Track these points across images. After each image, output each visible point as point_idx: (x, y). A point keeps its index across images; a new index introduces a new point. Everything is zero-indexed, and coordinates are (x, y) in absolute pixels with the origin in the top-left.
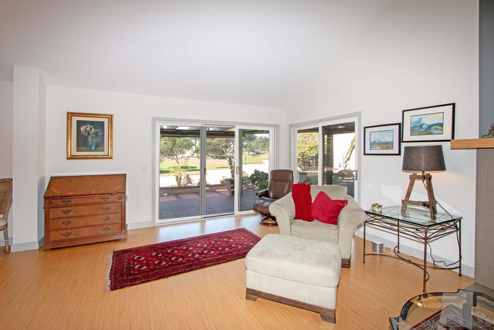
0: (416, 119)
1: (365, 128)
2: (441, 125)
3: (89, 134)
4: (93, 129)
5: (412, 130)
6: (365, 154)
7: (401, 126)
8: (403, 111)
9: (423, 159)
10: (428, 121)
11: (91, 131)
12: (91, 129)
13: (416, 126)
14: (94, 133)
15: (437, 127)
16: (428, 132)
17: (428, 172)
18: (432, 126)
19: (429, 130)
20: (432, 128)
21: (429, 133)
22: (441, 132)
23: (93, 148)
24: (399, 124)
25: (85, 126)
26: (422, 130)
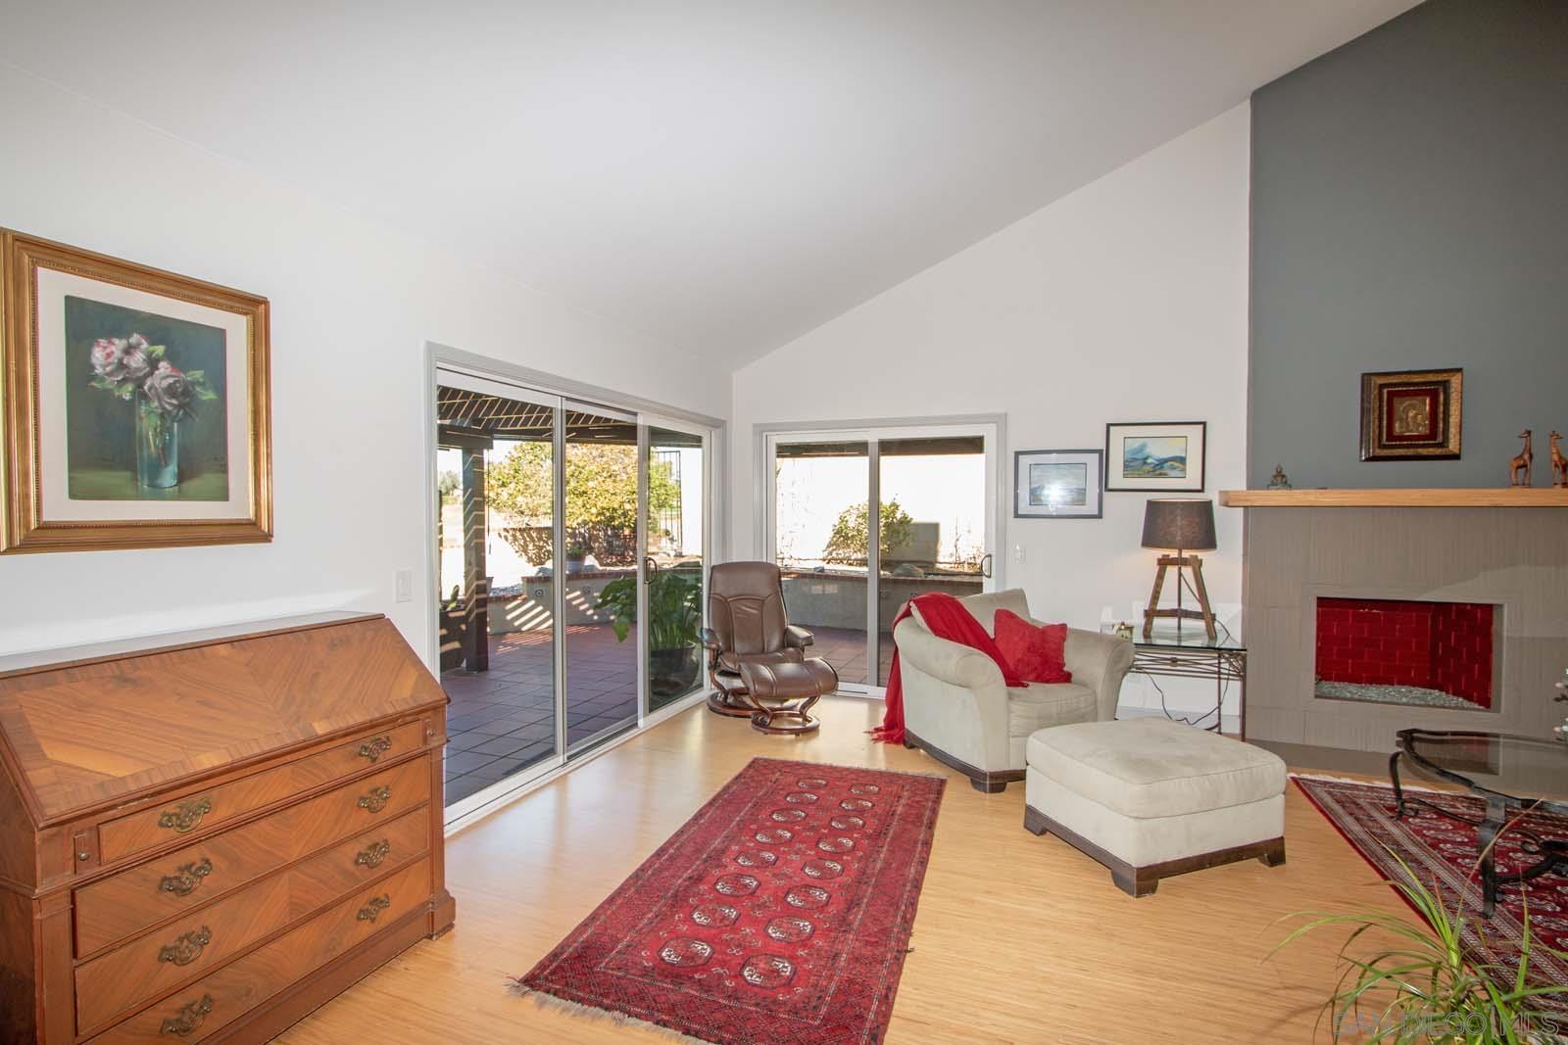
0: (1137, 444)
1: (1017, 454)
2: (1182, 460)
3: (141, 395)
4: (164, 367)
5: (1126, 466)
6: (1017, 516)
7: (1104, 456)
8: (1109, 426)
9: (1180, 526)
10: (1157, 451)
11: (151, 374)
12: (153, 363)
13: (1135, 459)
14: (171, 391)
15: (1176, 464)
16: (1158, 472)
17: (1194, 553)
18: (1166, 461)
19: (1159, 468)
20: (1166, 465)
21: (1161, 474)
22: (1180, 474)
23: (168, 477)
24: (1100, 452)
25: (119, 344)
26: (1147, 468)
